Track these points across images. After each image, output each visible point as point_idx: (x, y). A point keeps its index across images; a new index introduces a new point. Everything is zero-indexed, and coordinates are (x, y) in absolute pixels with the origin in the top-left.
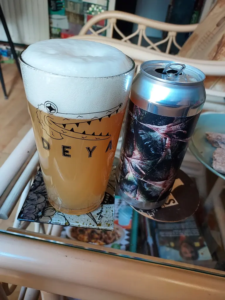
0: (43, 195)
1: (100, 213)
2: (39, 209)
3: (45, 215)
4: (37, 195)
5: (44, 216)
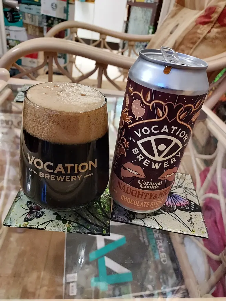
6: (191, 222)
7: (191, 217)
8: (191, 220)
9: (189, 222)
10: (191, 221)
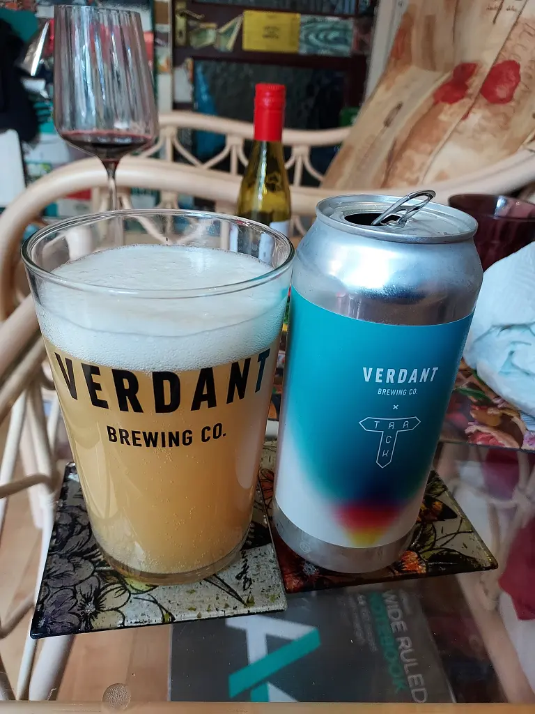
0: (86, 559)
1: (242, 573)
2: (84, 596)
3: (105, 609)
4: (69, 562)
5: (103, 611)
6: (245, 578)
7: (246, 564)
8: (245, 572)
9: (238, 581)
10: (244, 575)
